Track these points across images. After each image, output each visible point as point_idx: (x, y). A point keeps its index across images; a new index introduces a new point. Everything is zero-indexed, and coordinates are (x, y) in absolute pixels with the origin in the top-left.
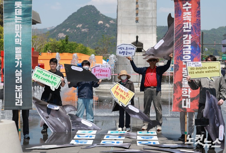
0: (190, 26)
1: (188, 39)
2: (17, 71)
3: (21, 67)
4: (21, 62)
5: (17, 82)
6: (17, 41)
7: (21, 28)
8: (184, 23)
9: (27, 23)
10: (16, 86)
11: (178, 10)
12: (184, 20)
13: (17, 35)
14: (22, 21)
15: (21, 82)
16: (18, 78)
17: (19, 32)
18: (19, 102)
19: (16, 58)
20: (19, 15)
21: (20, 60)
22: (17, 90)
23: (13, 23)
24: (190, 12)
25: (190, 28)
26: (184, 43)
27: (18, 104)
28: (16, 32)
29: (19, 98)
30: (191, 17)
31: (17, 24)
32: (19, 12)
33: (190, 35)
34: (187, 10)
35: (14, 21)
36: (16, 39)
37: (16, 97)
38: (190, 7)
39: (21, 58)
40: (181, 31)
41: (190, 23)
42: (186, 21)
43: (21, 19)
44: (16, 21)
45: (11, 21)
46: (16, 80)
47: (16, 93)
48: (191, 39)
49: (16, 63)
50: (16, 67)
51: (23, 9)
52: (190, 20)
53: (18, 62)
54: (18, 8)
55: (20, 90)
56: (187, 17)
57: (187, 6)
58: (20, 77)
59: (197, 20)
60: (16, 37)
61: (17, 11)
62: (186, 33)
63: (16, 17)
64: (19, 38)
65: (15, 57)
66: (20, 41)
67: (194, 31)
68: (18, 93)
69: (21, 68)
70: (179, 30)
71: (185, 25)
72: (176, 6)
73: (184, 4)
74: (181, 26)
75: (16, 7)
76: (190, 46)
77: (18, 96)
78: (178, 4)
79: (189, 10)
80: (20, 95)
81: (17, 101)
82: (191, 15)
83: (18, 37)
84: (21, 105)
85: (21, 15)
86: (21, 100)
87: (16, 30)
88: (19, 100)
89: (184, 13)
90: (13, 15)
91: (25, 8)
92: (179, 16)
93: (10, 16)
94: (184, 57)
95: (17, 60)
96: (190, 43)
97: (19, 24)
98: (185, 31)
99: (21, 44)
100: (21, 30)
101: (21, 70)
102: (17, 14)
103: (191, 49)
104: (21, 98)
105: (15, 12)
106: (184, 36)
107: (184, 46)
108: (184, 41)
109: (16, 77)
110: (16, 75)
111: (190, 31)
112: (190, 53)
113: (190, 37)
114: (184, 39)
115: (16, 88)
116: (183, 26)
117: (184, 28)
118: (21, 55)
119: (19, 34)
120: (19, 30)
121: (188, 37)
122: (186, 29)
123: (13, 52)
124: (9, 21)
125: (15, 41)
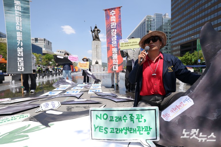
0: (115, 24)
1: (114, 32)
2: (18, 48)
3: (22, 45)
4: (21, 42)
5: (18, 55)
6: (18, 28)
7: (21, 19)
8: (111, 23)
9: (26, 17)
10: (18, 58)
11: (107, 15)
12: (111, 21)
13: (18, 24)
14: (22, 15)
15: (22, 56)
16: (20, 53)
17: (19, 22)
18: (21, 69)
19: (17, 40)
20: (18, 10)
21: (21, 41)
22: (19, 60)
23: (13, 15)
24: (115, 16)
25: (115, 25)
26: (112, 34)
27: (20, 70)
28: (16, 22)
29: (21, 66)
30: (115, 19)
31: (17, 16)
32: (18, 8)
33: (115, 30)
34: (113, 15)
35: (15, 14)
36: (17, 27)
37: (19, 65)
38: (115, 13)
39: (22, 40)
40: (109, 28)
41: (115, 23)
42: (113, 22)
43: (21, 14)
44: (16, 14)
45: (12, 14)
46: (18, 54)
47: (18, 63)
48: (116, 31)
49: (18, 43)
50: (18, 45)
51: (22, 7)
52: (115, 21)
53: (19, 42)
54: (17, 5)
55: (21, 61)
56: (113, 19)
57: (113, 13)
58: (21, 52)
59: (119, 20)
60: (17, 25)
61: (17, 7)
62: (113, 29)
63: (16, 11)
64: (20, 26)
65: (16, 38)
66: (20, 28)
67: (118, 27)
68: (20, 62)
69: (22, 47)
70: (109, 27)
71: (112, 24)
72: (106, 13)
73: (111, 12)
74: (110, 25)
75: (15, 4)
76: (116, 36)
77: (20, 65)
78: (107, 12)
79: (114, 15)
80: (22, 64)
81: (19, 68)
82: (115, 18)
83: (18, 25)
84: (23, 70)
85: (20, 10)
86: (23, 68)
87: (16, 20)
88: (21, 68)
89: (111, 17)
90: (13, 9)
91: (23, 7)
92: (108, 19)
93: (11, 10)
94: (112, 42)
95: (18, 41)
96: (116, 34)
97: (19, 16)
98: (112, 27)
99: (21, 30)
100: (21, 21)
101: (22, 48)
102: (17, 10)
103: (116, 38)
104: (23, 66)
105: (14, 7)
106: (112, 30)
107: (112, 36)
108: (112, 33)
109: (18, 52)
110: (18, 51)
111: (115, 27)
112: (116, 40)
113: (116, 30)
114: (112, 32)
115: (18, 60)
116: (111, 24)
117: (111, 26)
118: (21, 38)
119: (19, 23)
120: (19, 20)
121: (114, 31)
122: (113, 26)
123: (15, 35)
124: (10, 13)
125: (16, 28)
